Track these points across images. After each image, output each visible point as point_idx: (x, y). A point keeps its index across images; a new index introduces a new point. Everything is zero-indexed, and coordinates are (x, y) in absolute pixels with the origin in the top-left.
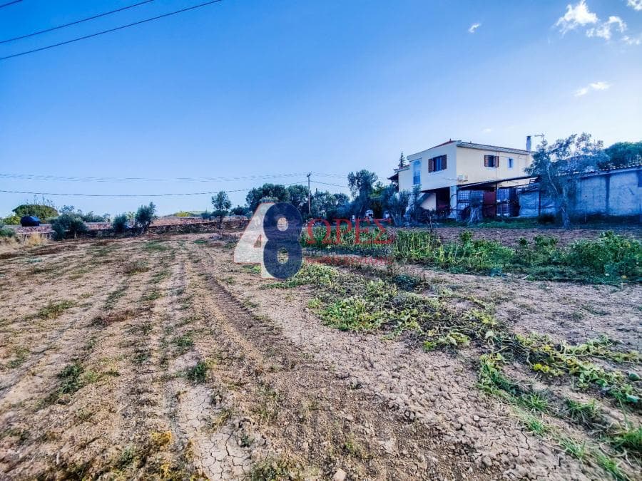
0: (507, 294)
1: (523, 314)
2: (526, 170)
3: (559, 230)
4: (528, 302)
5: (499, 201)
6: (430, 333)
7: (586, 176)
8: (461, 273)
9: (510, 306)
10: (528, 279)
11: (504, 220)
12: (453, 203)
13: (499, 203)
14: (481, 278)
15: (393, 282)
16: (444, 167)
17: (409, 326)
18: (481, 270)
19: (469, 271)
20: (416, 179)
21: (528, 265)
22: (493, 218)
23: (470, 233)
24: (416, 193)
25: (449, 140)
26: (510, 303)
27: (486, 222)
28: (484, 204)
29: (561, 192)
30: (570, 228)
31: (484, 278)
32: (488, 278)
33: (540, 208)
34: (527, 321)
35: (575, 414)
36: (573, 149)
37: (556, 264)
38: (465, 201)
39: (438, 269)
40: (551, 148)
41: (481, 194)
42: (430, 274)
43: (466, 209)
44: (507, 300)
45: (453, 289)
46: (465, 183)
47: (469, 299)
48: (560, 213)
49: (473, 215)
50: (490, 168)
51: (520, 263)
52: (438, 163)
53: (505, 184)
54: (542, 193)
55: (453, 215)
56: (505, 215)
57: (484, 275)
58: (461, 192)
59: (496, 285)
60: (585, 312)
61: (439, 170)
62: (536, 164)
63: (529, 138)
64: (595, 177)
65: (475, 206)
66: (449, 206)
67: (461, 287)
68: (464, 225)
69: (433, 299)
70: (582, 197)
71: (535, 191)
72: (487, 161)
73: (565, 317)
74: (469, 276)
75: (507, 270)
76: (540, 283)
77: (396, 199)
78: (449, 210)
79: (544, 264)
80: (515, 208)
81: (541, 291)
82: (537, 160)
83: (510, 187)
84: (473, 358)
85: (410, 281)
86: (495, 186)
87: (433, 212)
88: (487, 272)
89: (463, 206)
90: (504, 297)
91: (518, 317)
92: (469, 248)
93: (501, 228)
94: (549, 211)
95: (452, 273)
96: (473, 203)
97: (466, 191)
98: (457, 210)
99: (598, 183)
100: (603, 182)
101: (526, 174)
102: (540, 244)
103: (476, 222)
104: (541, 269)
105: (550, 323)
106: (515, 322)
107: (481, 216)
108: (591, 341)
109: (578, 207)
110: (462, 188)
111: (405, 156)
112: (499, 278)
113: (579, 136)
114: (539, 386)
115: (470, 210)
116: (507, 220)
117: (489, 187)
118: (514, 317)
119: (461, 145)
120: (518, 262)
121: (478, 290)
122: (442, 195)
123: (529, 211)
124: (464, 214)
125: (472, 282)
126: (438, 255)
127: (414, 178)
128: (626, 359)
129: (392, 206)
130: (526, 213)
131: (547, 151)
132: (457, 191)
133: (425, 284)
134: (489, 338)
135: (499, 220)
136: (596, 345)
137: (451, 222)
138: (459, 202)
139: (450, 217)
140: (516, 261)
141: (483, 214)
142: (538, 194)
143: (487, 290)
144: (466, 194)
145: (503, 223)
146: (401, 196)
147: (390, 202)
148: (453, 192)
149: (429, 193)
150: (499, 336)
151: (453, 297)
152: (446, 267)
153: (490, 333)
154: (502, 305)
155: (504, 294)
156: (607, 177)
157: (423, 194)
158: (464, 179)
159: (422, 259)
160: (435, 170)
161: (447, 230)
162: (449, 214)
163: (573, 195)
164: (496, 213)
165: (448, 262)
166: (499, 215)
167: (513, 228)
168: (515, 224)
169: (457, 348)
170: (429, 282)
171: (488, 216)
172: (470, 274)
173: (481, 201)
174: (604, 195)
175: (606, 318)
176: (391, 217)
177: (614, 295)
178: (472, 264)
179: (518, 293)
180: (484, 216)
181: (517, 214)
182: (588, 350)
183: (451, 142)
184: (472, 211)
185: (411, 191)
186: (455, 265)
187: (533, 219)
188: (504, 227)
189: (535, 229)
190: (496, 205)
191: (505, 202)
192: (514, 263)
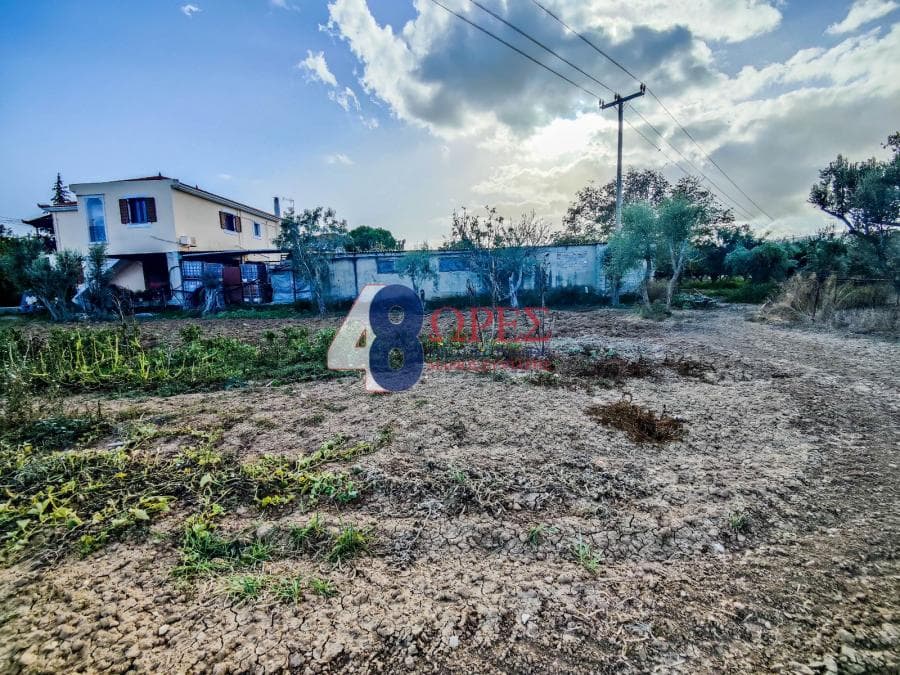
0: (243, 412)
1: (258, 434)
2: (275, 242)
3: (316, 319)
4: (269, 415)
5: (245, 280)
6: (97, 518)
7: (336, 257)
8: (178, 392)
9: (244, 427)
10: (274, 385)
11: (255, 308)
12: (176, 280)
13: (246, 284)
14: (210, 395)
15: (24, 438)
16: (152, 218)
17: (48, 521)
18: (211, 382)
19: (194, 387)
20: (96, 232)
21: (274, 366)
22: (239, 304)
23: (198, 328)
24: (98, 257)
25: (158, 175)
26: (246, 423)
27: (230, 310)
28: (226, 284)
29: (314, 274)
30: (326, 316)
31: (215, 395)
32: (221, 393)
33: (295, 292)
34: (263, 443)
35: (301, 542)
36: (321, 223)
37: (305, 360)
38: (195, 279)
39: (137, 394)
40: (299, 217)
41: (220, 268)
42: (115, 406)
43: (198, 290)
44: (240, 421)
45: (160, 423)
46: (191, 249)
47: (184, 434)
48: (315, 299)
49: (209, 299)
50: (229, 232)
51: (265, 364)
52: (139, 210)
53: (251, 258)
54: (296, 273)
55: (178, 299)
56: (256, 300)
57: (216, 389)
58: (187, 264)
59: (231, 401)
60: (325, 412)
61: (143, 221)
62: (285, 235)
63: (276, 200)
64: (343, 259)
65: (212, 286)
66: (168, 284)
67: (174, 417)
68: (197, 315)
69: (114, 452)
70: (335, 281)
71: (288, 270)
72: (224, 222)
73: (306, 424)
74: (194, 395)
75: (249, 376)
76: (286, 387)
77: (47, 267)
78: (168, 292)
79: (294, 362)
80: (267, 292)
81: (286, 397)
82: (286, 231)
83: (259, 263)
84: (174, 529)
85: (69, 428)
86: (239, 259)
87: (139, 294)
88: (219, 384)
89: (192, 287)
90: (239, 417)
91: (253, 440)
92: (196, 352)
93: (250, 318)
94: (306, 296)
95: (163, 396)
96: (208, 281)
97: (195, 263)
98: (183, 292)
99: (347, 266)
100: (352, 265)
101: (274, 247)
102: (289, 337)
103: (215, 310)
104: (289, 368)
105: (289, 436)
106: (249, 448)
107: (223, 302)
108: (326, 445)
109: (333, 293)
110: (187, 257)
111: (65, 184)
112: (236, 390)
113: (325, 210)
114: (265, 527)
115: (204, 293)
116: (259, 308)
117: (230, 259)
118: (247, 442)
119: (179, 188)
120: (264, 363)
121: (202, 416)
122: (154, 265)
123: (284, 295)
124: (196, 298)
125: (195, 404)
126: (137, 369)
127: (92, 229)
128: (354, 453)
129: (39, 280)
130: (280, 298)
131: (295, 220)
132: (181, 262)
133: (102, 427)
134: (205, 485)
135: (248, 307)
136: (330, 447)
137: (175, 312)
138: (185, 278)
139: (171, 303)
140: (261, 362)
141: (225, 298)
142: (291, 274)
143: (216, 412)
144: (195, 268)
145: (253, 311)
146: (60, 259)
147: (32, 271)
148: (173, 262)
149: (127, 261)
150: (220, 478)
151: (156, 437)
152: (152, 388)
153: (207, 478)
154: (234, 429)
155: (239, 411)
156: (354, 260)
157: (116, 261)
158: (189, 242)
159: (106, 381)
160: (134, 220)
161: (166, 325)
162: (170, 298)
163: (326, 277)
164: (243, 297)
165: (158, 379)
166: (246, 300)
167: (266, 318)
168: (267, 313)
169: (148, 523)
170: (111, 421)
171: (232, 302)
172: (196, 392)
173: (221, 280)
174: (353, 279)
175: (343, 414)
176: (39, 301)
177: (354, 387)
178: (197, 376)
179: (258, 406)
180: (226, 303)
181: (270, 300)
182: (323, 457)
183: (160, 178)
184: (207, 295)
185: (85, 252)
186: (170, 382)
187: (288, 306)
188: (255, 317)
189: (291, 319)
190: (242, 286)
191: (253, 283)
192: (258, 366)
